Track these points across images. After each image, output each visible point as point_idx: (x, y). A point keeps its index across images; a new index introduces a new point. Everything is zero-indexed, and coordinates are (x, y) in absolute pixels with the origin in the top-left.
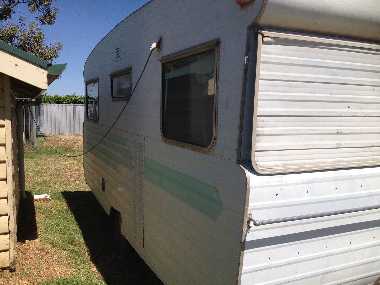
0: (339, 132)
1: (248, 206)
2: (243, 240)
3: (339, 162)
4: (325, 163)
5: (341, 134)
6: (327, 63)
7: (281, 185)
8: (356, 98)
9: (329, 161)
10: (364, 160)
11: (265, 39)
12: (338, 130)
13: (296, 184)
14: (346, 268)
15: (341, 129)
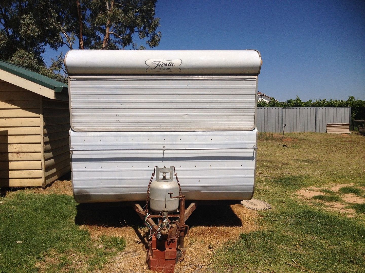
0: (117, 115)
1: (71, 144)
2: (71, 157)
3: (118, 128)
4: (110, 128)
5: (119, 116)
6: (105, 86)
7: (86, 136)
8: (125, 100)
9: (113, 128)
10: (134, 128)
11: (71, 79)
12: (116, 114)
13: (94, 136)
14: (133, 179)
15: (118, 114)
